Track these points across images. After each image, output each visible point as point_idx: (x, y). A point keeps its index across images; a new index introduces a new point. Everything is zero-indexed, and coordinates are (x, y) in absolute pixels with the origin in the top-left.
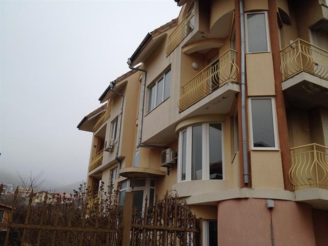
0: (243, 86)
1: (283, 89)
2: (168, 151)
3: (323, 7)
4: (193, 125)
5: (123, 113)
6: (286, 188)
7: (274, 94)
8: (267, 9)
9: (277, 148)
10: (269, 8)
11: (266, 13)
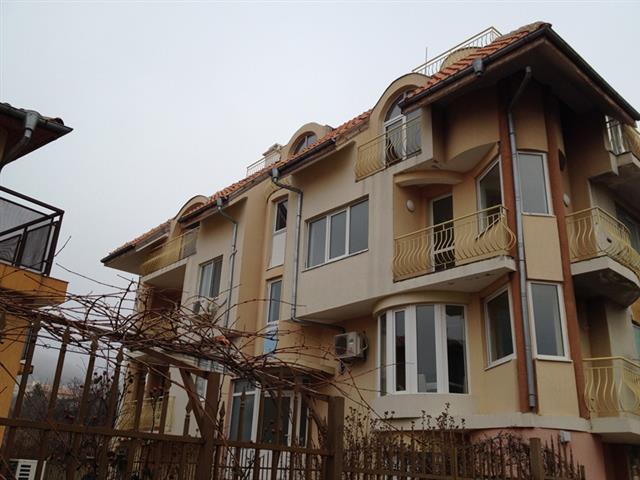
0: (522, 263)
1: (573, 274)
2: (352, 336)
3: (611, 155)
4: (417, 305)
5: (239, 255)
6: (581, 416)
7: (562, 279)
8: (547, 150)
9: (567, 358)
10: (549, 148)
11: (544, 155)
